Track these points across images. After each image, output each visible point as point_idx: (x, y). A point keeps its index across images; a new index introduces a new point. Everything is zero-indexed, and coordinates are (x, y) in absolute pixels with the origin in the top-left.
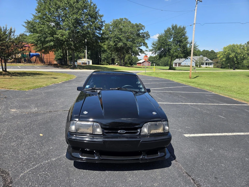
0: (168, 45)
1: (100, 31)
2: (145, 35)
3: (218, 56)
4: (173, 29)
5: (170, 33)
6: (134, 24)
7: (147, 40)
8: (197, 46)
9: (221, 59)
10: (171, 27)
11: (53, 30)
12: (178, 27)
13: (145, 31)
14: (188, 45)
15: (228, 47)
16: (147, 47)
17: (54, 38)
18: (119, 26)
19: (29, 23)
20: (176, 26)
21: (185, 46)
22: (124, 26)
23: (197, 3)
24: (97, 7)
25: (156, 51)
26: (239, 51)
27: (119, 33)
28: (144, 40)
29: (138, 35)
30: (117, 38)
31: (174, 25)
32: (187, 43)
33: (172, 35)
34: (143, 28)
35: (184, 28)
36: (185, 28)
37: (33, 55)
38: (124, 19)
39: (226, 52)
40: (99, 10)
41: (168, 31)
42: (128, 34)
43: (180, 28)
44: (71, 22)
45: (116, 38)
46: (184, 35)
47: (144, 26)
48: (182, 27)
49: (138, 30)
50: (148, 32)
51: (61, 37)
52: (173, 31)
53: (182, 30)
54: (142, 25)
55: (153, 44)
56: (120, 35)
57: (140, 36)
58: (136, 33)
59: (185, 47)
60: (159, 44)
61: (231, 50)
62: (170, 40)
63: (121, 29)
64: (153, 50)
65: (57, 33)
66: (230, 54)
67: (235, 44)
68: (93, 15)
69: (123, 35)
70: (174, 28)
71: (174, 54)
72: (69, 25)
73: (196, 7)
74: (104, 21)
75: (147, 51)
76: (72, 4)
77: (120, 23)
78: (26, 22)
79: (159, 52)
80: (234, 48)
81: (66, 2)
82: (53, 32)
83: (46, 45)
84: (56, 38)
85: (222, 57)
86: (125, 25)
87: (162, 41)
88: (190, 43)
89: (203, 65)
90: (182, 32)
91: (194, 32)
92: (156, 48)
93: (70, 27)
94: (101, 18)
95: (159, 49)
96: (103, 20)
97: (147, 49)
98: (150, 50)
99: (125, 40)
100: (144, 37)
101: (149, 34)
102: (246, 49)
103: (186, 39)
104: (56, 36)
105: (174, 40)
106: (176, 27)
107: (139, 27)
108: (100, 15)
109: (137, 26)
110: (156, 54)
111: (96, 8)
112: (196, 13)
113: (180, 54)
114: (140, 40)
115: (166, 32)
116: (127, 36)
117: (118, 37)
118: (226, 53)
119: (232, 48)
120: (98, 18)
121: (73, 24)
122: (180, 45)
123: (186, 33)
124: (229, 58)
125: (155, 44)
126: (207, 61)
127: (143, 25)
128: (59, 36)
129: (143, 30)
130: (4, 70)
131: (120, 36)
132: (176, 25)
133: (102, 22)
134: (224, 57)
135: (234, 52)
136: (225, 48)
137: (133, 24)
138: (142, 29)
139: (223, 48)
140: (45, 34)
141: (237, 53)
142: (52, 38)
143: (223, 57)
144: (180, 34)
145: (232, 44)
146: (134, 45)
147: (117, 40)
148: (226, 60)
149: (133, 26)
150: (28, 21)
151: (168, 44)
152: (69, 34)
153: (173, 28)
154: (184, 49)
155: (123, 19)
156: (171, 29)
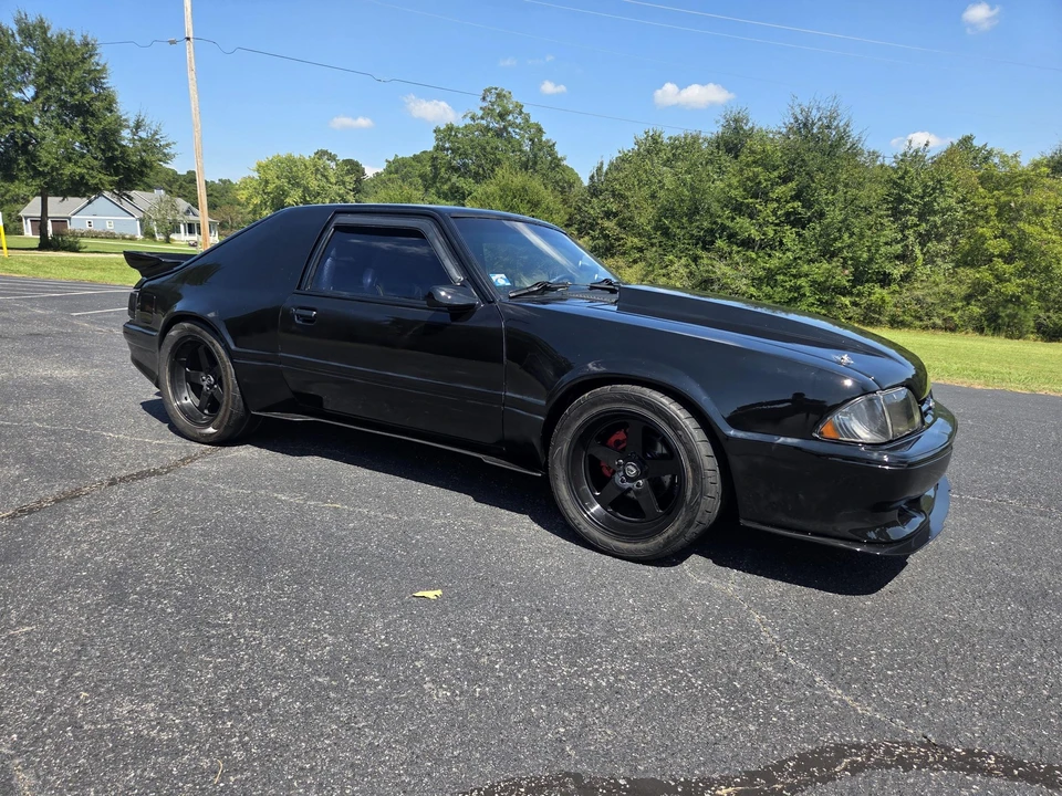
0: (16, 118)
3: (242, 196)
8: (168, 145)
9: (254, 212)
10: (15, 28)
12: (52, 33)
14: (126, 133)
15: (271, 162)
20: (43, 28)
21: (113, 134)
26: (313, 184)
31: (32, 20)
32: (118, 122)
33: (26, 71)
35: (88, 49)
36: (94, 48)
39: (268, 183)
43: (66, 46)
46: (96, 82)
48: (78, 40)
52: (31, 50)
53: (79, 56)
59: (115, 141)
61: (286, 177)
62: (17, 95)
66: (285, 194)
67: (296, 156)
70: (34, 33)
71: (67, 172)
80: (294, 169)
85: (257, 201)
88: (132, 124)
89: (179, 232)
90: (86, 67)
102: (333, 180)
103: (112, 102)
105: (44, 99)
106: (45, 32)
113: (95, 173)
118: (271, 186)
119: (290, 170)
122: (85, 130)
123: (104, 70)
124: (284, 208)
132: (41, 21)
134: (263, 204)
135: (298, 185)
136: (262, 168)
139: (255, 166)
141: (306, 189)
144: (77, 74)
145: (283, 154)
153: (26, 35)
154: (113, 149)
156: (13, 35)
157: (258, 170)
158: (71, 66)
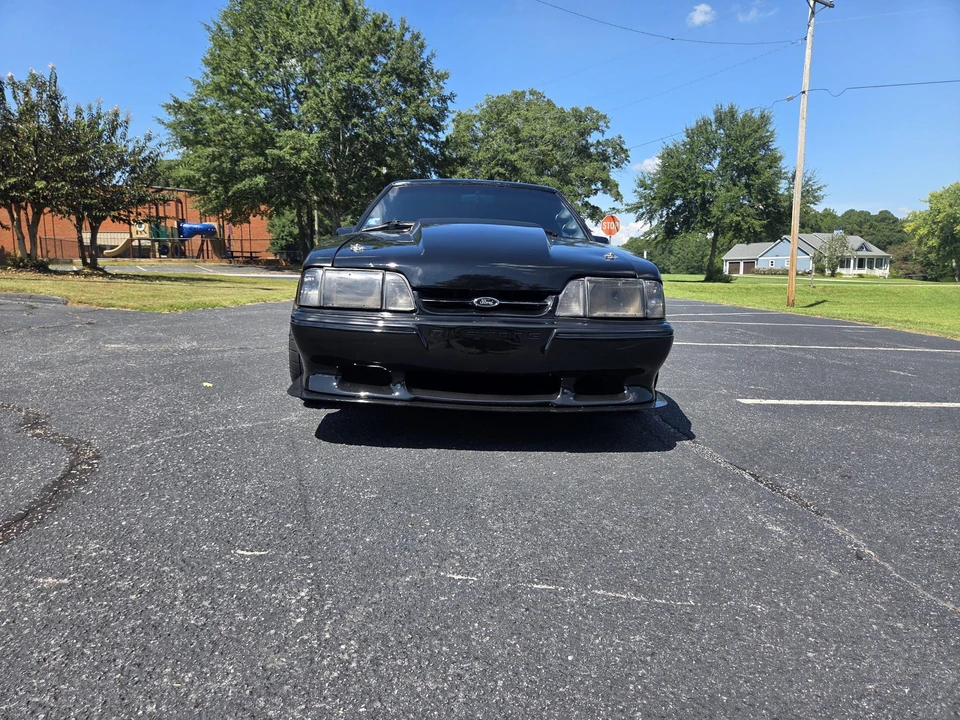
0: (699, 185)
1: (436, 136)
2: (610, 150)
3: (908, 228)
4: (720, 123)
5: (707, 140)
6: (568, 109)
7: (616, 169)
8: (819, 189)
9: (920, 242)
10: (713, 118)
11: (264, 130)
12: (740, 116)
13: (609, 135)
14: (783, 185)
15: (947, 191)
16: (618, 197)
17: (266, 159)
18: (510, 117)
19: (178, 107)
20: (732, 113)
21: (770, 186)
22: (526, 120)
23: (813, 13)
24: (426, 43)
25: (655, 211)
27: (507, 146)
28: (604, 168)
29: (583, 152)
30: (502, 166)
31: (726, 108)
32: (778, 175)
33: (715, 148)
34: (601, 123)
35: (765, 120)
36: (768, 119)
37: (191, 229)
38: (528, 93)
39: (939, 212)
40: (433, 55)
41: (700, 134)
42: (543, 148)
43: (748, 119)
44: (330, 98)
45: (496, 165)
46: (765, 145)
47: (605, 117)
48: (756, 115)
49: (584, 134)
50: (620, 137)
51: (291, 155)
52: (722, 131)
53: (755, 127)
54: (597, 113)
55: (642, 185)
56: (512, 152)
57: (589, 156)
58: (573, 145)
59: (771, 191)
60: (665, 184)
62: (708, 167)
63: (516, 131)
64: (641, 207)
65: (280, 142)
66: (957, 221)
68: (411, 72)
69: (526, 152)
70: (725, 118)
71: (727, 221)
72: (321, 112)
73: (810, 28)
74: (452, 97)
75: (618, 210)
76: (335, 33)
77: (512, 107)
78: (168, 107)
79: (665, 212)
81: (313, 30)
82: (263, 140)
83: (239, 186)
84: (273, 159)
85: (923, 231)
86: (530, 115)
87: (677, 171)
88: (790, 175)
89: (848, 266)
90: (758, 135)
91: (802, 123)
92: (654, 199)
93: (325, 118)
94: (441, 83)
95: (666, 202)
96: (446, 93)
97: (617, 205)
98: (627, 205)
99: (533, 171)
100: (605, 158)
101: (625, 147)
103: (775, 160)
104: (276, 152)
105: (724, 167)
106: (733, 116)
107: (586, 121)
108: (435, 71)
109: (579, 117)
110: (655, 223)
111: (422, 46)
112: (808, 52)
113: (749, 219)
114: (588, 169)
115: (690, 134)
116: (539, 154)
117: (506, 160)
118: (941, 215)
120: (428, 84)
121: (336, 109)
122: (747, 186)
123: (771, 136)
124: (953, 236)
125: (649, 182)
126: (863, 253)
127: (602, 113)
128: (285, 152)
129: (603, 132)
130: (89, 261)
131: (513, 157)
132: (732, 108)
133: (443, 99)
134: (931, 233)
136: (934, 198)
137: (562, 111)
138: (597, 129)
139: (928, 197)
140: (236, 146)
142: (262, 159)
143: (927, 235)
144: (749, 142)
146: (566, 189)
147: (502, 170)
148: (940, 245)
149: (562, 119)
150: (175, 101)
151: (701, 180)
152: (322, 144)
153: (720, 121)
154: (767, 198)
155: (524, 92)
156: (711, 124)
157: (930, 201)
158: (747, 137)
